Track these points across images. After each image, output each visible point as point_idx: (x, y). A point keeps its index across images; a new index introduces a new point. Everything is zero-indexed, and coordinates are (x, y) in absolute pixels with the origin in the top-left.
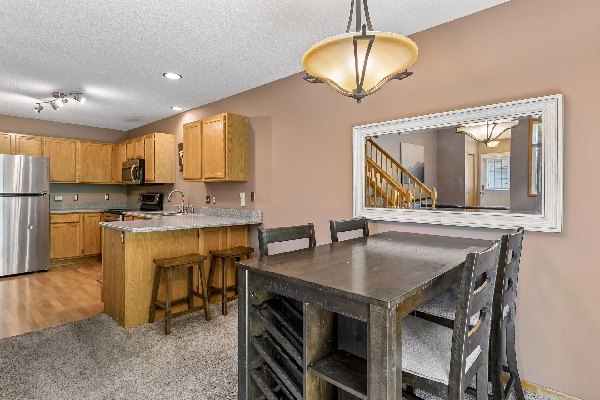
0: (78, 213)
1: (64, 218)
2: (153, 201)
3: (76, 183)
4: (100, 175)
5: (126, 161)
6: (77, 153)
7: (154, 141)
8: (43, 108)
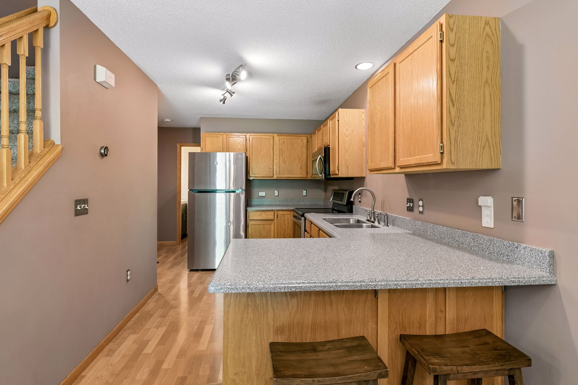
0: (272, 210)
1: (260, 215)
2: (342, 201)
3: (274, 179)
6: (275, 147)
7: (338, 120)
8: (226, 99)
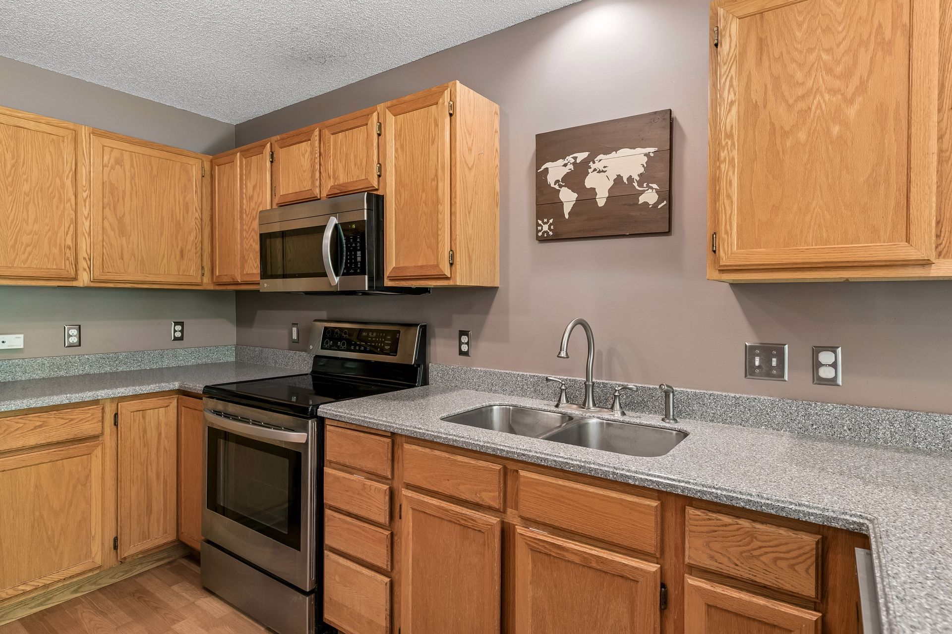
0: (96, 402)
1: (40, 426)
2: (392, 352)
3: (81, 285)
4: (165, 260)
5: (268, 207)
6: (83, 171)
7: (451, 117)
